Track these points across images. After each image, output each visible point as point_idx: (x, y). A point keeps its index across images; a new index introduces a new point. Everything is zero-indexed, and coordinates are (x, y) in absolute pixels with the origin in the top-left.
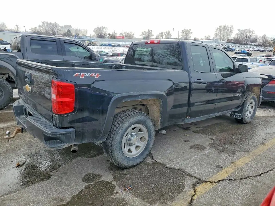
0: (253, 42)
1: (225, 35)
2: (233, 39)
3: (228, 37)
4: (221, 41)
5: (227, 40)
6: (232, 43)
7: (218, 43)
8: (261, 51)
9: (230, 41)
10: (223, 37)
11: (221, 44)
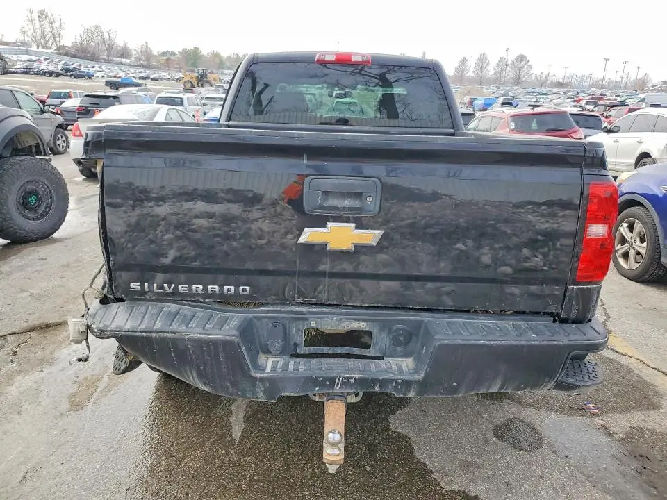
0: (122, 56)
1: (49, 35)
2: (70, 45)
3: (57, 39)
4: (40, 49)
5: (55, 48)
6: (74, 56)
7: (35, 53)
8: (152, 79)
9: (64, 52)
10: (42, 40)
11: (46, 59)
